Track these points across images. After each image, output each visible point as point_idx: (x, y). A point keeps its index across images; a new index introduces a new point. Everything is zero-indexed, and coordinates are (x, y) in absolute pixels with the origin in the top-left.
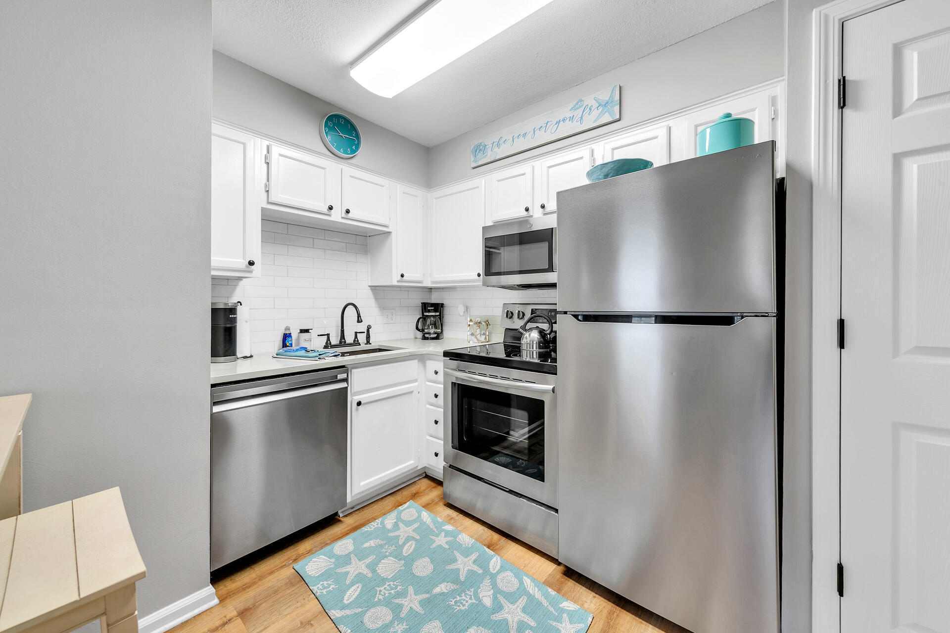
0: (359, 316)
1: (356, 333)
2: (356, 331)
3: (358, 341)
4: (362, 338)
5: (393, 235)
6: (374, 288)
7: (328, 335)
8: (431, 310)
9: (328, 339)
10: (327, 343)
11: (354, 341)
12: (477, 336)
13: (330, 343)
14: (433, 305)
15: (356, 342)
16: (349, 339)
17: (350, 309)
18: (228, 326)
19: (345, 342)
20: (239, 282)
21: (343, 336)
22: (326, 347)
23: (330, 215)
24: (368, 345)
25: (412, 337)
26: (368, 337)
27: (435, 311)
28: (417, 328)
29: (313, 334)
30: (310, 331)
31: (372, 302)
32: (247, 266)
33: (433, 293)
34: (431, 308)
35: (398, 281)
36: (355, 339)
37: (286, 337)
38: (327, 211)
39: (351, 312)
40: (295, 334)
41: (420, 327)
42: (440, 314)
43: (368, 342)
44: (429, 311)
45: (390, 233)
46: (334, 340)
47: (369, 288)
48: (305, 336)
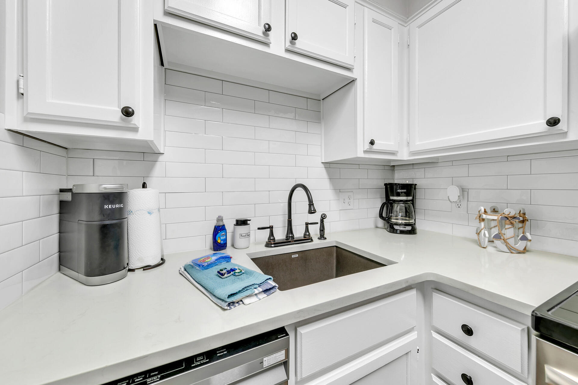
0: (311, 204)
1: (307, 224)
2: (307, 221)
3: (309, 235)
4: (314, 231)
5: (358, 83)
6: (328, 165)
7: (271, 228)
8: (402, 192)
9: (272, 234)
10: (269, 239)
11: (305, 235)
12: (508, 241)
13: (274, 239)
14: (403, 186)
15: (307, 238)
16: (298, 233)
17: (299, 192)
18: (107, 222)
19: (293, 237)
20: (158, 158)
21: (290, 229)
22: (268, 245)
23: (267, 44)
24: (322, 241)
25: (372, 226)
26: (322, 230)
27: (408, 194)
28: (381, 216)
29: (253, 225)
30: (249, 222)
31: (326, 183)
32: (122, 119)
33: (396, 171)
34: (403, 191)
35: (365, 152)
36: (306, 232)
37: (219, 229)
38: (261, 35)
39: (300, 195)
40: (230, 226)
41: (384, 215)
42: (413, 198)
43: (322, 237)
44: (398, 195)
45: (353, 81)
46: (280, 235)
47: (322, 165)
48: (242, 229)
